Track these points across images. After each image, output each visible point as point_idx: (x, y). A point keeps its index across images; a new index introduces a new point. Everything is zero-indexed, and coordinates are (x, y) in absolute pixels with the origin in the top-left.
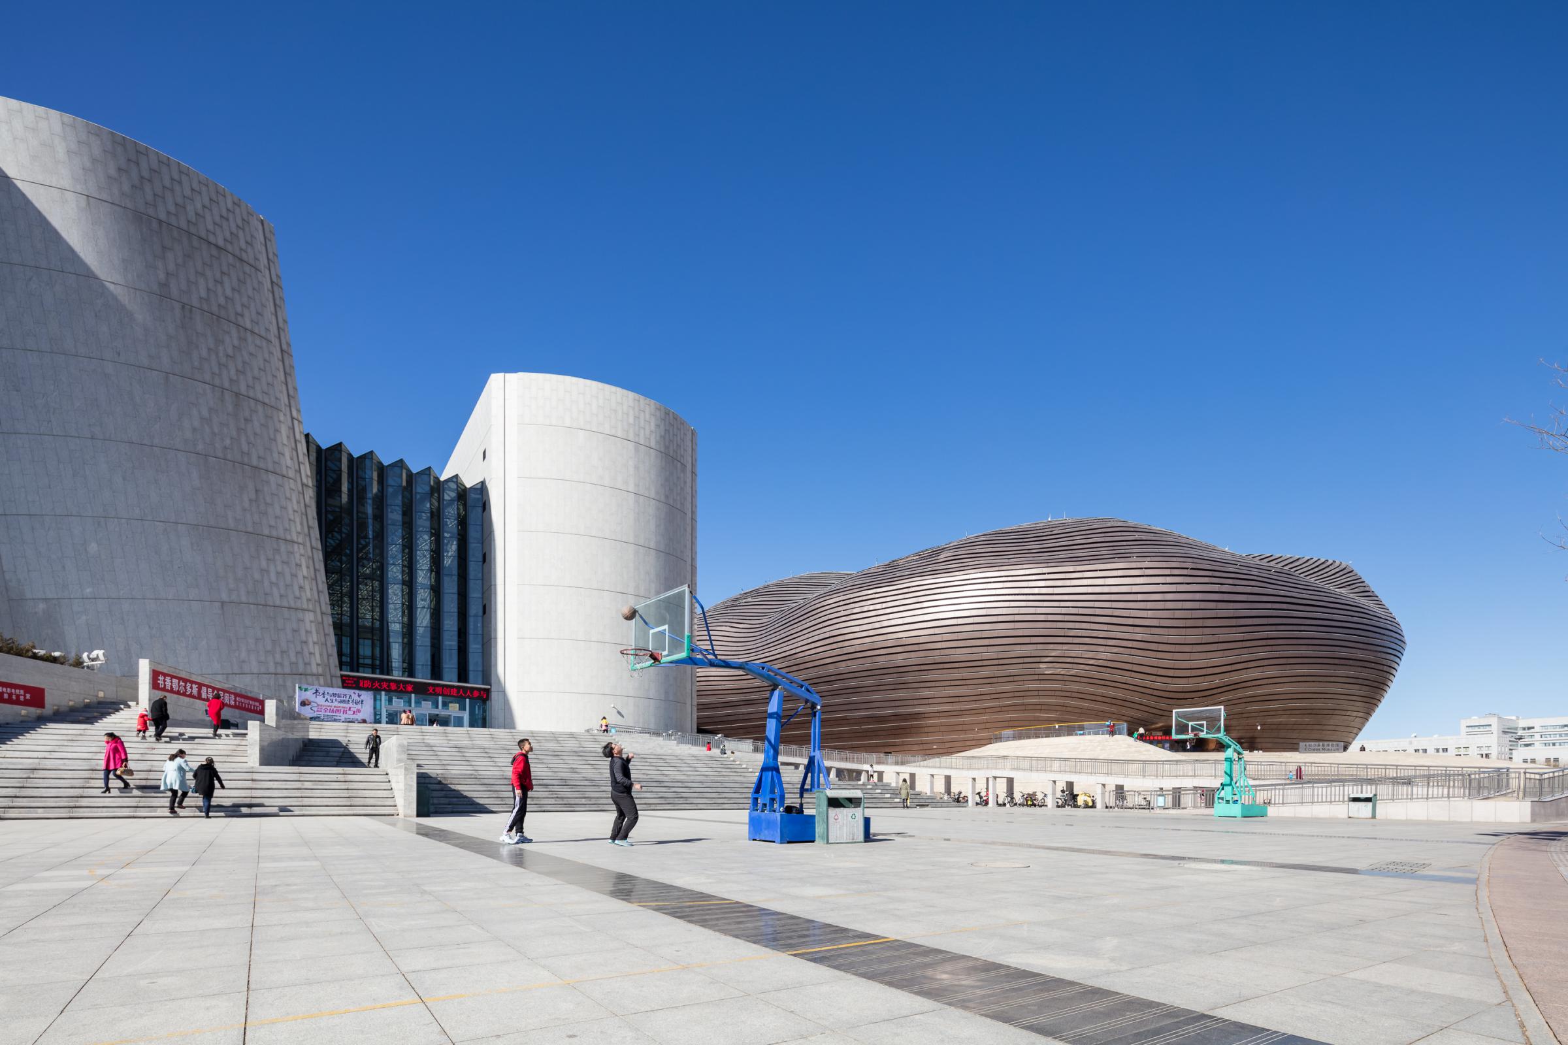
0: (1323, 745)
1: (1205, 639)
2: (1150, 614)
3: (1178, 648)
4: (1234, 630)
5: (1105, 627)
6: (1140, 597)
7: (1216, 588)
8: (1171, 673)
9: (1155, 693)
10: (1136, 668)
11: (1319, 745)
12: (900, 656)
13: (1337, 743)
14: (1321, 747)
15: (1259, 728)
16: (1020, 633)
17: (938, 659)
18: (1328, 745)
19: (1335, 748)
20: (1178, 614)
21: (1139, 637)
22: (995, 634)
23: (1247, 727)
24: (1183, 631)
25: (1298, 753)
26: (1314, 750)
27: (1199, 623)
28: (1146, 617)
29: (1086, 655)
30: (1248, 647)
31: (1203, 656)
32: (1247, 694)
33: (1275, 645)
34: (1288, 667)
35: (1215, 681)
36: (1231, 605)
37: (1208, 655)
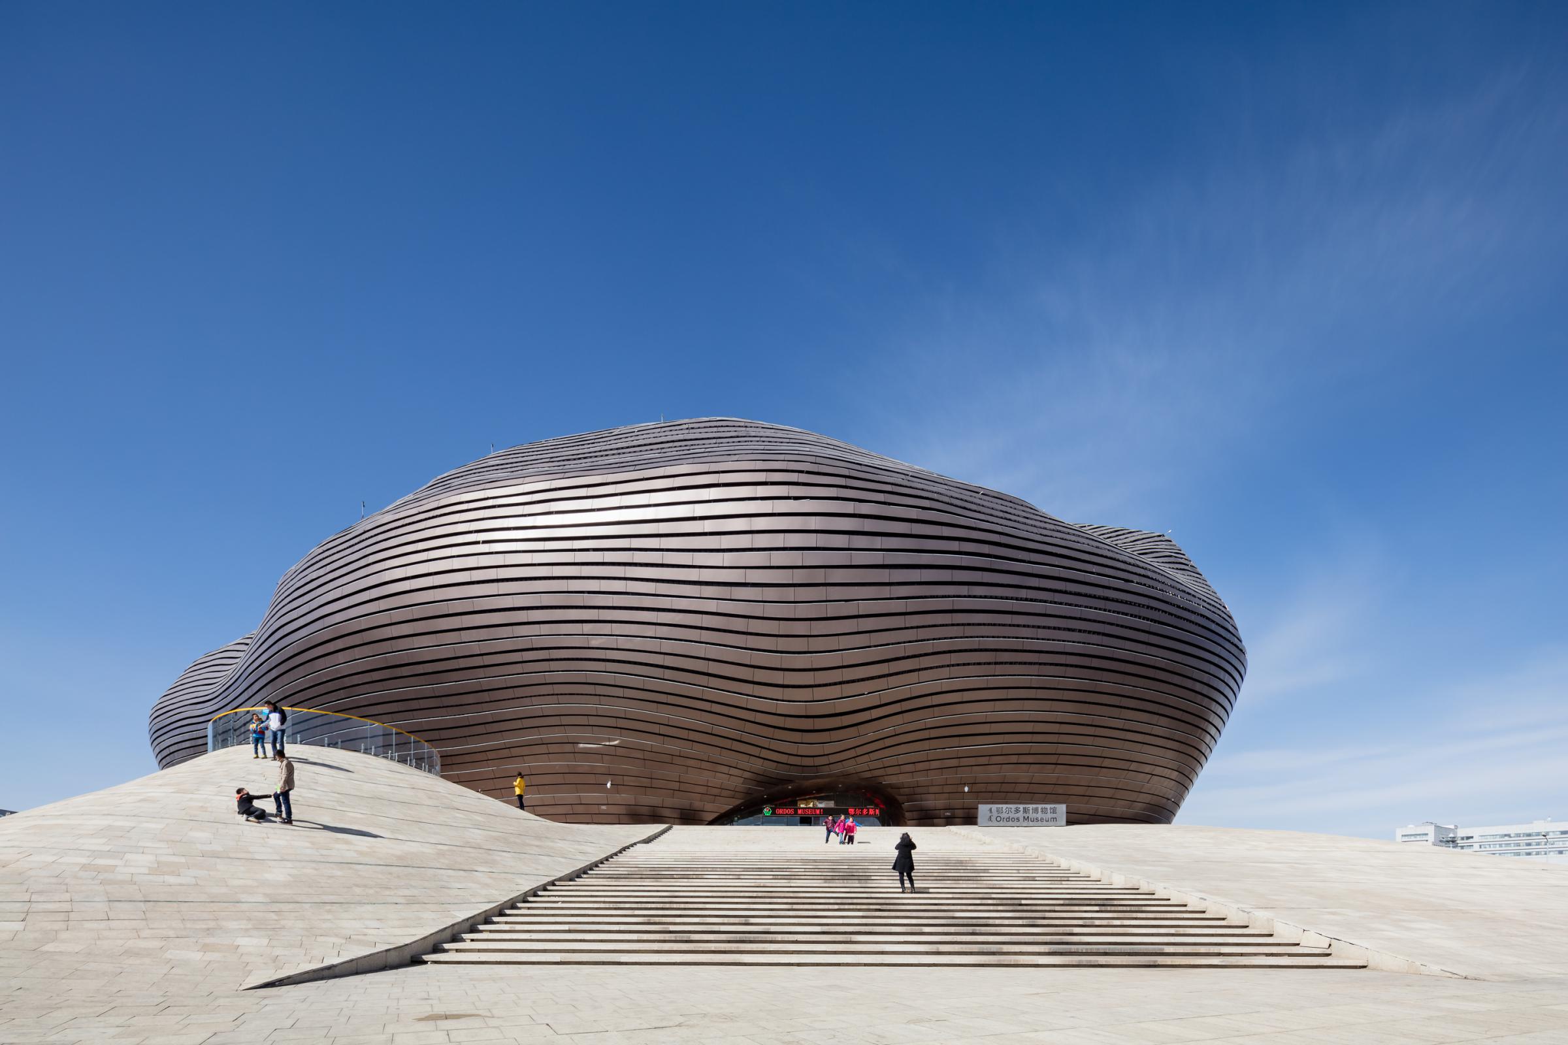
0: (1025, 811)
1: (832, 610)
2: (727, 559)
3: (785, 628)
4: (886, 592)
6: (708, 526)
7: (849, 508)
8: (778, 677)
9: (760, 718)
10: (714, 668)
11: (1017, 811)
12: (341, 657)
13: (1052, 806)
14: (1021, 815)
15: (966, 789)
16: (508, 603)
17: (393, 659)
18: (1036, 810)
19: (1049, 815)
20: (778, 558)
21: (712, 606)
22: (468, 605)
23: (947, 789)
24: (790, 594)
25: (974, 827)
26: (1008, 819)
27: (819, 576)
28: (721, 565)
29: (623, 643)
30: (918, 627)
31: (832, 643)
32: (930, 722)
33: (969, 624)
34: (999, 669)
35: (864, 694)
36: (878, 542)
37: (845, 642)
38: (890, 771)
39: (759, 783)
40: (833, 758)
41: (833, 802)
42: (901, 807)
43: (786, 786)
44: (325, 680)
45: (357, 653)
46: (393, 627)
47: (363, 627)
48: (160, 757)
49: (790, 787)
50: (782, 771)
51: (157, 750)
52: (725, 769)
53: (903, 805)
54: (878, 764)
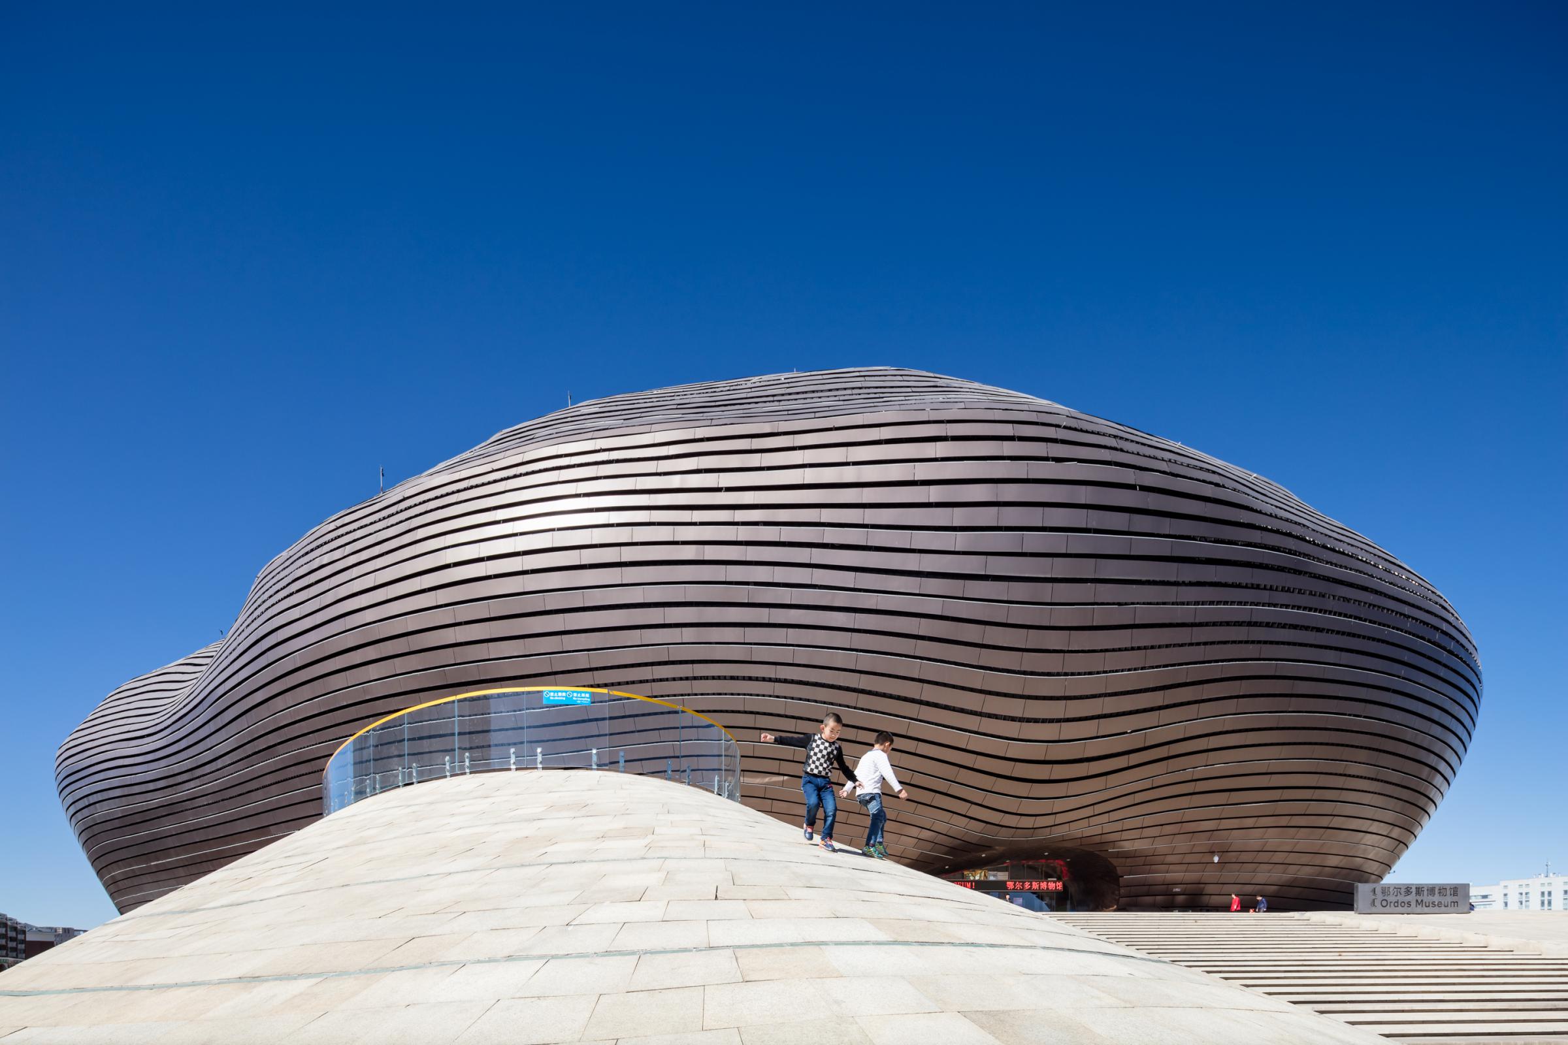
1: (1100, 616)
2: (960, 541)
3: (1035, 638)
4: (1171, 593)
5: (848, 579)
6: (936, 494)
7: (1129, 476)
8: (1016, 708)
9: (978, 762)
12: (373, 671)
15: (1216, 859)
16: (636, 595)
20: (1033, 542)
21: (934, 608)
22: (576, 600)
23: (1188, 859)
24: (1045, 592)
25: (1352, 913)
27: (1087, 568)
28: (952, 549)
29: (802, 656)
30: (1205, 644)
31: (1095, 662)
32: (1200, 772)
33: (1265, 642)
34: (1294, 703)
35: (1126, 733)
36: (1166, 525)
37: (1111, 660)
38: (1126, 835)
39: (952, 850)
40: (1060, 818)
41: (1007, 873)
42: (1118, 880)
43: (978, 854)
44: (345, 704)
45: (399, 665)
46: (457, 628)
47: (410, 629)
48: (72, 810)
49: (984, 855)
50: (991, 833)
51: (70, 800)
52: (914, 831)
53: (1121, 879)
54: (1118, 826)
